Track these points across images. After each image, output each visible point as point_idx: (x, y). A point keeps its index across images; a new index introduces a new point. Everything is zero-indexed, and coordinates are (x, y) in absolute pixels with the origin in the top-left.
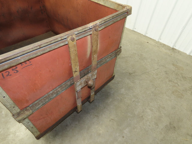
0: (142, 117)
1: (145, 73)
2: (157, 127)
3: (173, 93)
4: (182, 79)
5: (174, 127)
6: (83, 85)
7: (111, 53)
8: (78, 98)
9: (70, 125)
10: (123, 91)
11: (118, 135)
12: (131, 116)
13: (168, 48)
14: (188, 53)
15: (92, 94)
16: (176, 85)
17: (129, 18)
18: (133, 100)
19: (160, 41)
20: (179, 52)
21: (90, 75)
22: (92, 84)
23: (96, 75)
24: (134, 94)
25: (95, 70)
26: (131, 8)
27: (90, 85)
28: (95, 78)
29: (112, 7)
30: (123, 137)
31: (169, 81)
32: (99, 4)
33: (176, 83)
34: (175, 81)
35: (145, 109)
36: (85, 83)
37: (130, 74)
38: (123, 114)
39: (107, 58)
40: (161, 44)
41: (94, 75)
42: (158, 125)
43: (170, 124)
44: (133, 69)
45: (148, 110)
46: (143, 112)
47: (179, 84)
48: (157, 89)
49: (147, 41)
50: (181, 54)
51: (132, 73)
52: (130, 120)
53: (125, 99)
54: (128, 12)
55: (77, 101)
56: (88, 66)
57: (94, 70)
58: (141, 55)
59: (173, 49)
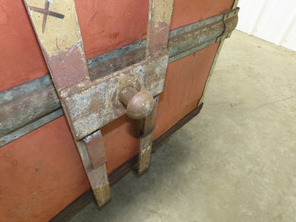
0: (280, 216)
1: (265, 104)
6: (109, 114)
7: (213, 17)
8: (92, 167)
12: (250, 214)
15: (143, 151)
18: (248, 167)
21: (139, 69)
22: (148, 106)
23: (162, 81)
24: (248, 153)
25: (160, 55)
27: (139, 112)
28: (159, 92)
35: (285, 194)
36: (115, 106)
37: (231, 105)
38: (226, 207)
39: (199, 32)
40: (286, 50)
41: (157, 79)
44: (238, 96)
46: (280, 203)
49: (257, 45)
51: (236, 105)
53: (227, 166)
55: (89, 174)
56: (134, 42)
57: (156, 54)
58: (250, 68)
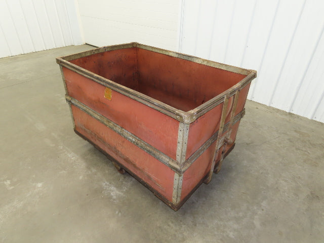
0: (277, 188)
1: (265, 142)
2: (297, 197)
3: (305, 161)
4: (311, 146)
5: (318, 197)
9: (197, 201)
10: (245, 163)
11: (255, 208)
12: (264, 188)
13: (284, 113)
14: (309, 118)
16: (306, 153)
17: (253, 82)
18: (261, 171)
19: (272, 106)
20: (298, 117)
24: (260, 165)
26: (256, 72)
29: (235, 72)
30: (263, 210)
31: (297, 149)
32: (220, 69)
33: (305, 151)
34: (304, 149)
35: (278, 180)
37: (247, 144)
38: (254, 187)
40: (274, 109)
42: (297, 196)
43: (312, 194)
44: (250, 139)
45: (282, 181)
46: (277, 183)
47: (309, 152)
48: (284, 158)
49: (256, 107)
50: (301, 119)
51: (249, 144)
52: (264, 192)
53: (251, 172)
54: (254, 76)
58: (254, 122)
59: (290, 114)
